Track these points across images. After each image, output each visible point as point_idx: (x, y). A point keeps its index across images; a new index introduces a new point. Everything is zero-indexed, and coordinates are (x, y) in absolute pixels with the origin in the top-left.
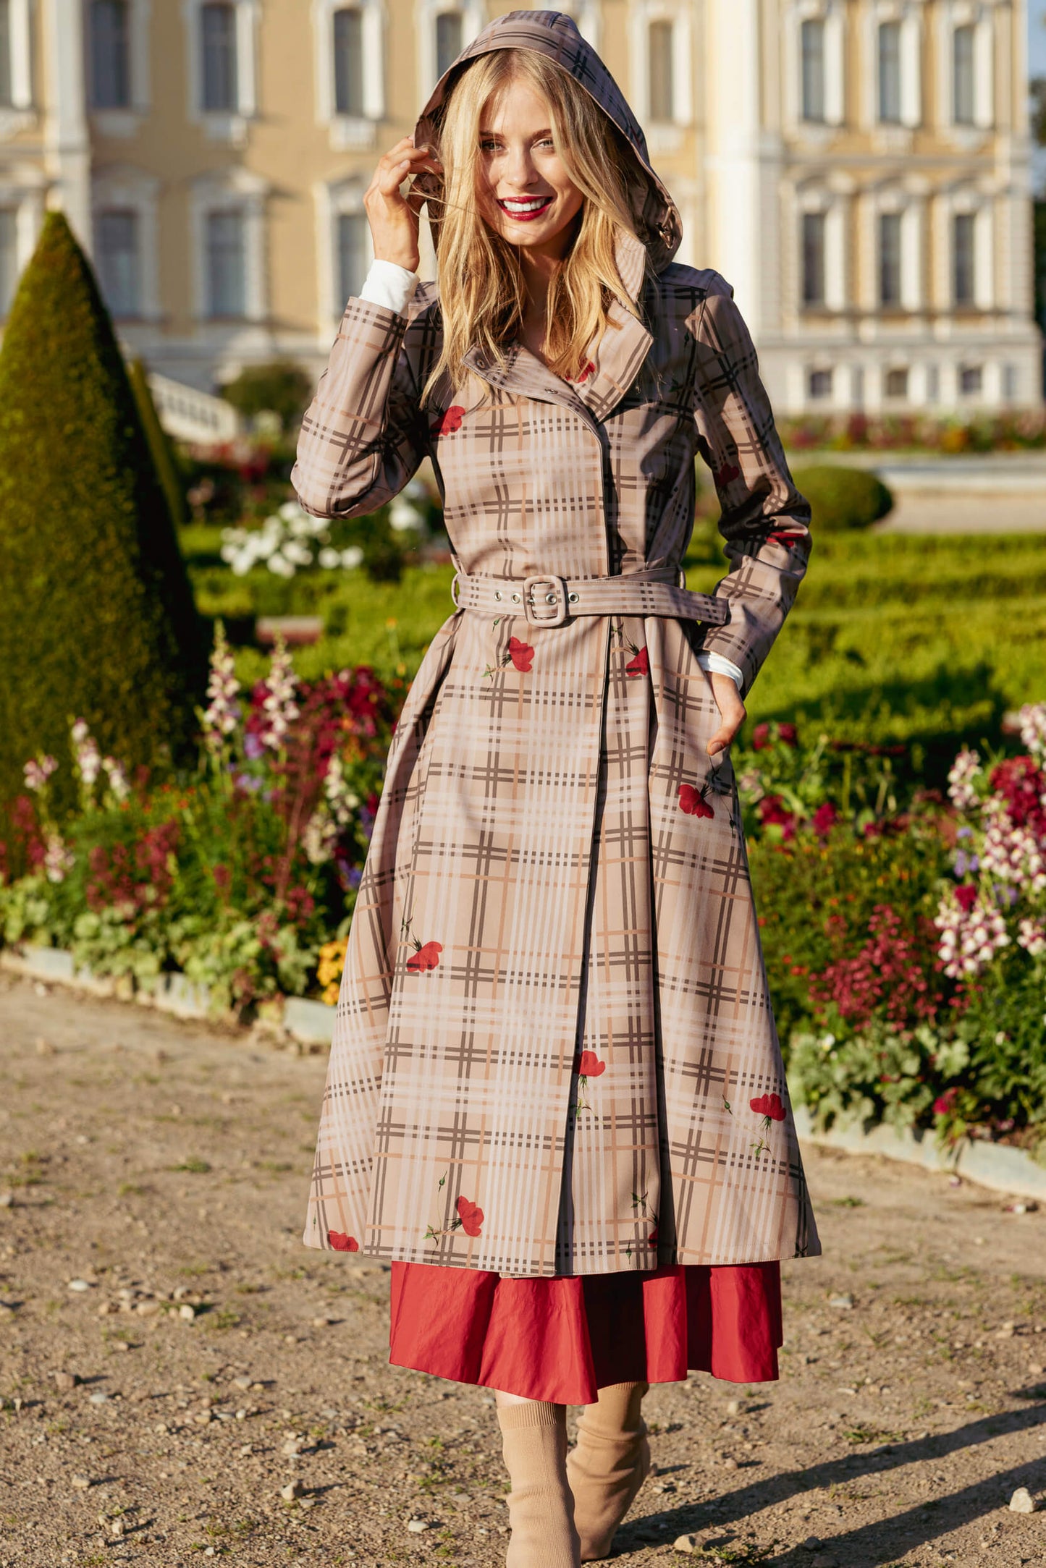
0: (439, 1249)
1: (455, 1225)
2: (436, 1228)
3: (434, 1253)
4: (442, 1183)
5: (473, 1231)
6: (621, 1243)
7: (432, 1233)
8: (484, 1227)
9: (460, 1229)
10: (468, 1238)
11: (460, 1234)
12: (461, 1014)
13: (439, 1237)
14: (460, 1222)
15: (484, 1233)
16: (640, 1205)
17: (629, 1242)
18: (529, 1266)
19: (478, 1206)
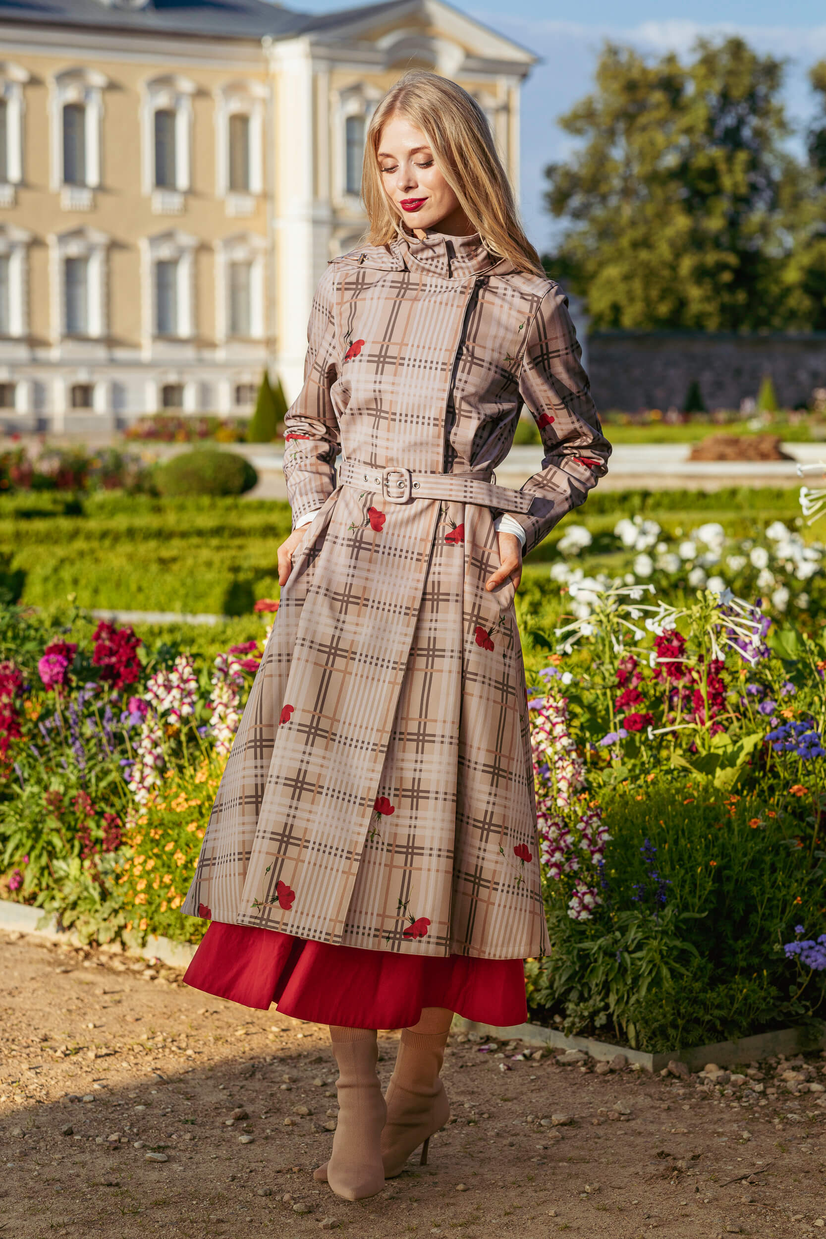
0: (260, 915)
1: (273, 900)
2: (260, 901)
3: (256, 918)
4: (268, 870)
5: (286, 906)
6: (385, 931)
7: (257, 904)
8: (294, 904)
9: (277, 903)
10: (282, 911)
11: (276, 907)
12: (300, 756)
13: (262, 907)
14: (277, 898)
15: (294, 909)
16: (402, 908)
17: (390, 932)
18: (323, 936)
19: (292, 889)
